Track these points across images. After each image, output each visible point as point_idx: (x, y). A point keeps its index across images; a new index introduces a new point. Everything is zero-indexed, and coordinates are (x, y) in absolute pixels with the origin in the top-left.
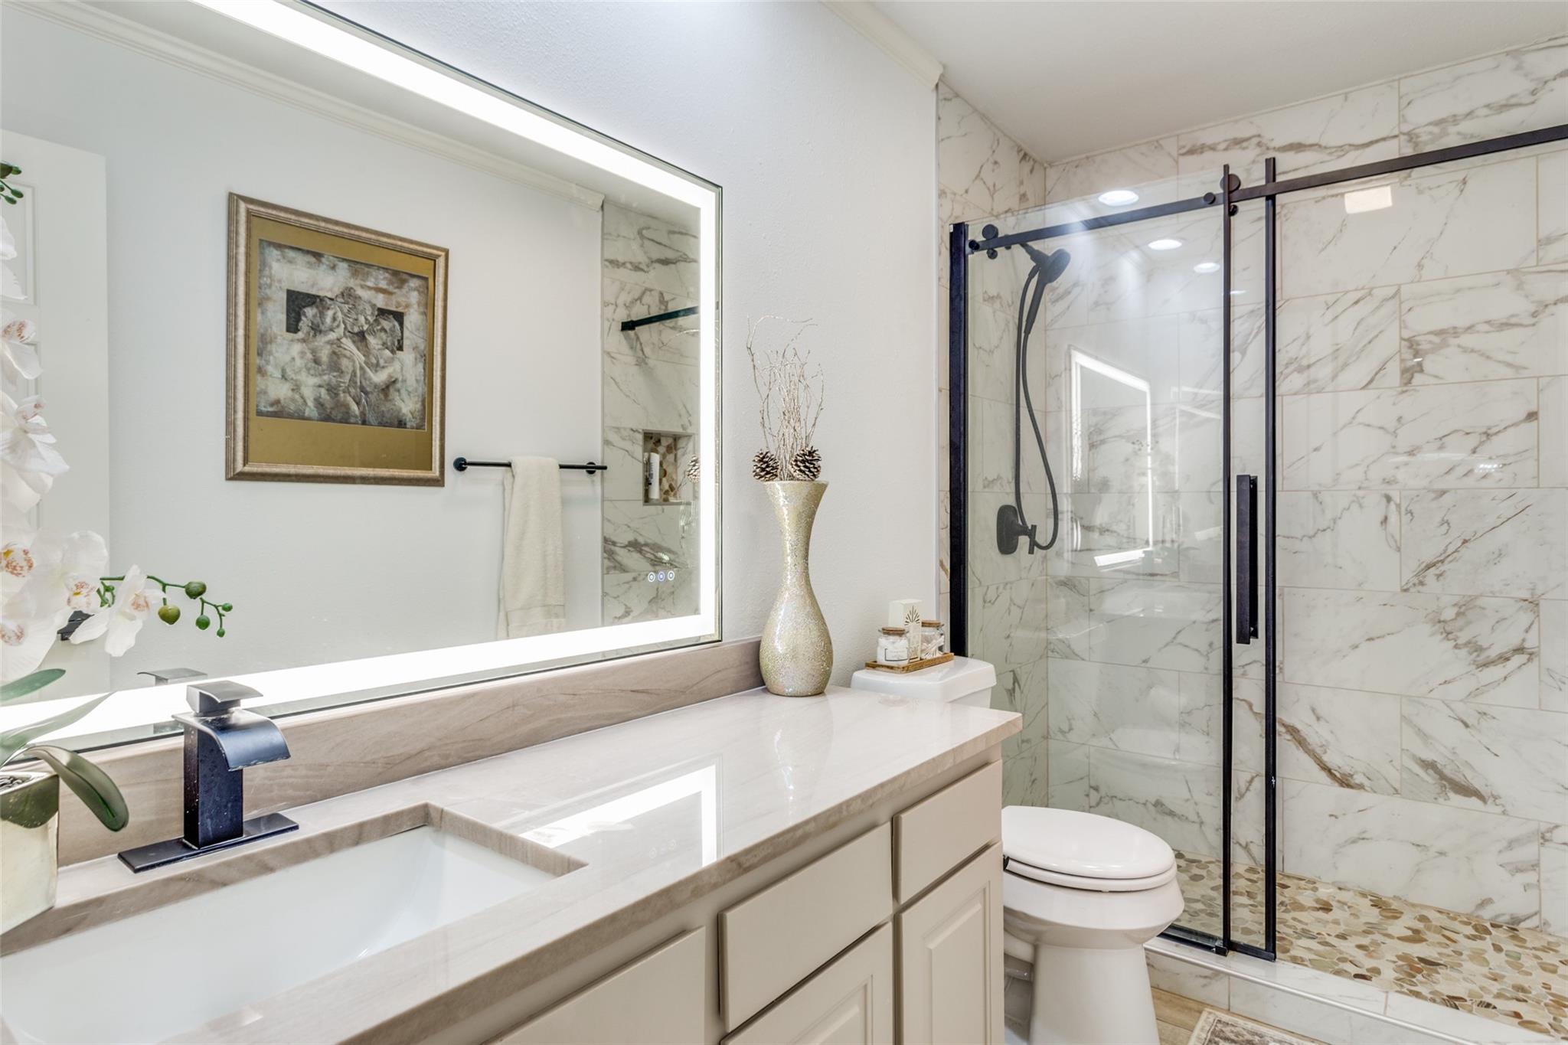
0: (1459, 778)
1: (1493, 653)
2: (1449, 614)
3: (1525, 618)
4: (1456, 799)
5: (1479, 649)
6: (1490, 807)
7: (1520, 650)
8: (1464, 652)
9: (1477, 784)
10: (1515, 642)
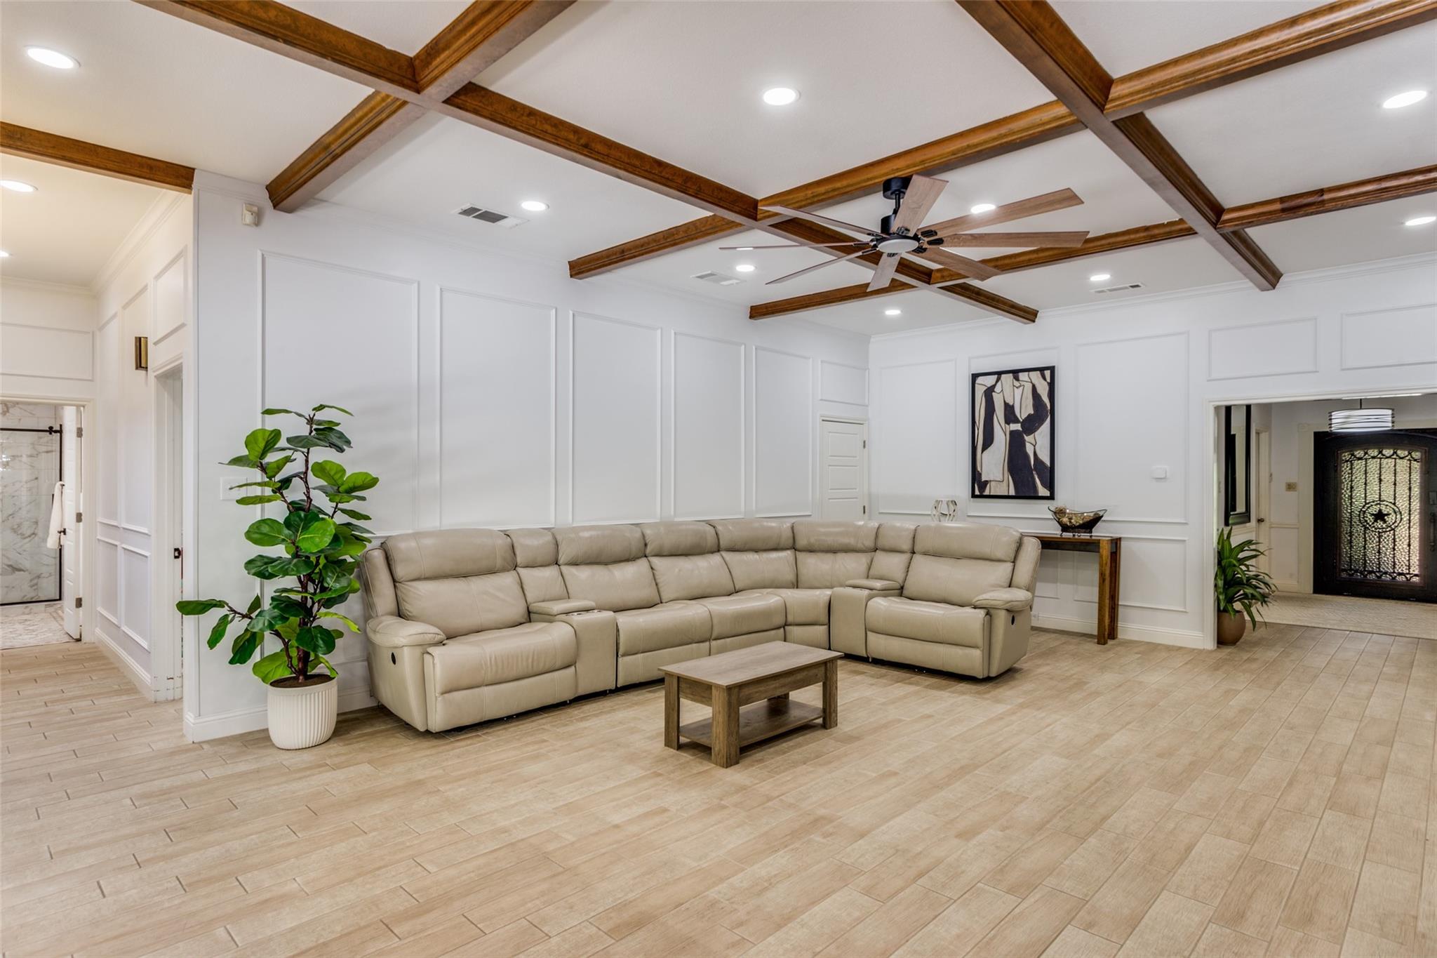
0: (17, 567)
1: (26, 535)
2: (16, 527)
3: (34, 526)
4: (17, 573)
5: (24, 535)
6: (26, 573)
7: (33, 534)
8: (19, 536)
9: (23, 568)
10: (32, 532)
